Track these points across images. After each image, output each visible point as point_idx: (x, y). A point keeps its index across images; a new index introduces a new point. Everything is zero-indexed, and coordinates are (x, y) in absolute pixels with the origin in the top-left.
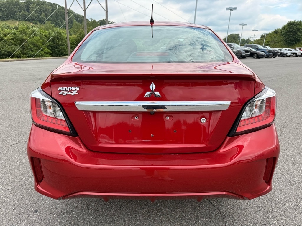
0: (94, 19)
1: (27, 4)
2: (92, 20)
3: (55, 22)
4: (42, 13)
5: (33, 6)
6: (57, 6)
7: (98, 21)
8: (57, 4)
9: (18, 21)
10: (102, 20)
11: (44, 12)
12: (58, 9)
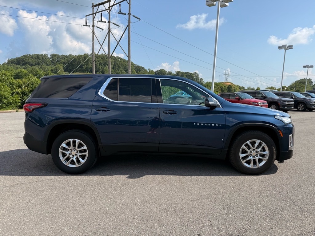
0: (151, 69)
5: (98, 60)
6: (119, 59)
7: (156, 71)
8: (119, 57)
10: (160, 70)
12: (120, 62)
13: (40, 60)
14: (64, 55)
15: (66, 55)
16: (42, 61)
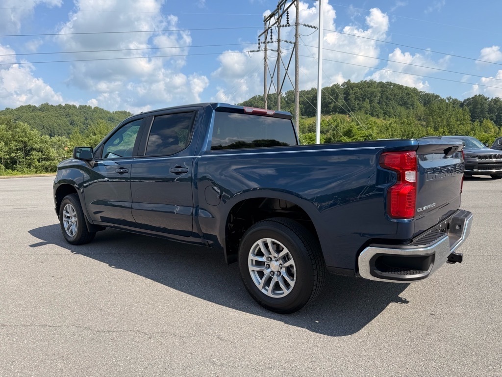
1: (347, 89)
2: (451, 100)
3: (383, 110)
4: (364, 100)
5: (354, 92)
6: (391, 85)
8: (391, 83)
9: (330, 115)
11: (368, 98)
12: (392, 90)
13: (272, 102)
14: (304, 91)
15: (307, 90)
16: (274, 103)
